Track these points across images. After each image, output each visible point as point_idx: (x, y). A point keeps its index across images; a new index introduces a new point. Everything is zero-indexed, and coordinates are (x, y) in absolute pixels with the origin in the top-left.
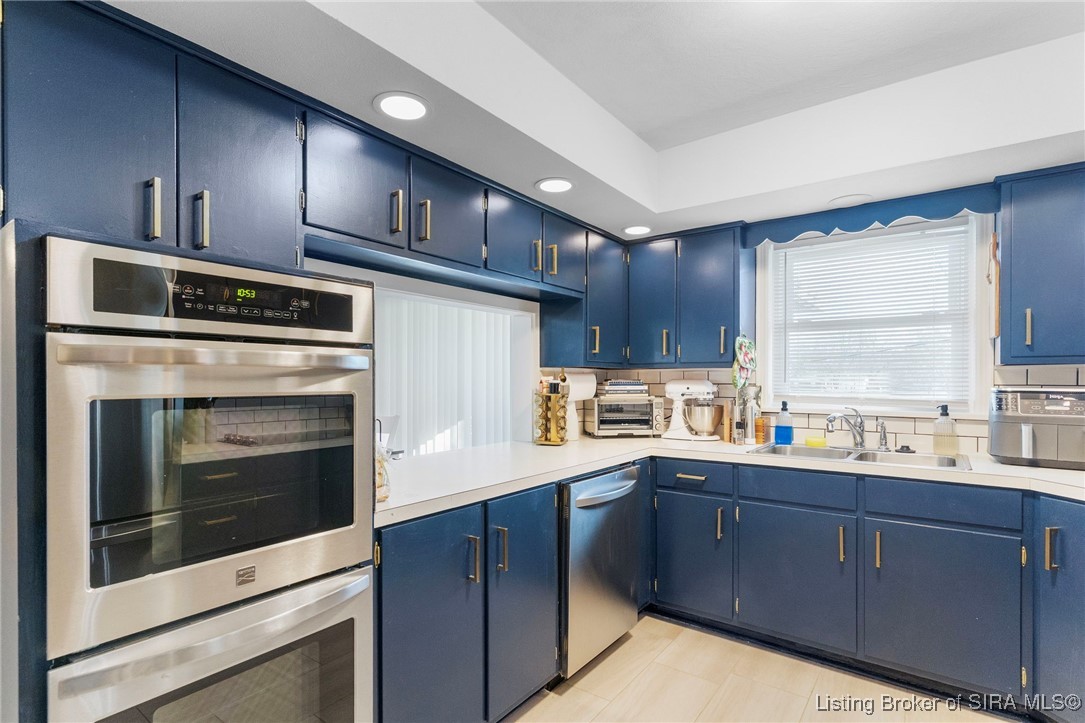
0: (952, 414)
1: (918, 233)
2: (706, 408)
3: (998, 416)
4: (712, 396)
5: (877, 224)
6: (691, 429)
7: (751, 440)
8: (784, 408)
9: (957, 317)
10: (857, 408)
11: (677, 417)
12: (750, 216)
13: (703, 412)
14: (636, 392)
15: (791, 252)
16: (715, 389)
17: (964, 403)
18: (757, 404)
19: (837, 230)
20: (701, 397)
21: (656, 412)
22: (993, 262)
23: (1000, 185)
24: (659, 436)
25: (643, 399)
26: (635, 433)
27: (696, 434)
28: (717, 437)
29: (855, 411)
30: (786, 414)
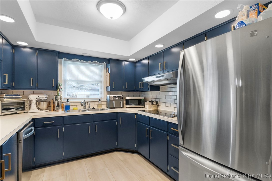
0: (101, 100)
1: (94, 64)
2: (45, 102)
3: (109, 100)
4: (46, 99)
5: (90, 61)
6: (39, 109)
7: (60, 110)
8: (68, 101)
9: (101, 82)
10: (85, 100)
11: (34, 106)
12: (62, 50)
13: (44, 104)
14: (17, 98)
15: (68, 62)
16: (48, 96)
17: (102, 98)
18: (61, 100)
19: (82, 60)
20: (43, 99)
21: (26, 104)
22: (108, 73)
23: (109, 60)
24: (27, 112)
25: (21, 100)
26: (18, 112)
27: (41, 110)
28: (48, 110)
29: (84, 101)
30: (68, 102)
